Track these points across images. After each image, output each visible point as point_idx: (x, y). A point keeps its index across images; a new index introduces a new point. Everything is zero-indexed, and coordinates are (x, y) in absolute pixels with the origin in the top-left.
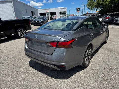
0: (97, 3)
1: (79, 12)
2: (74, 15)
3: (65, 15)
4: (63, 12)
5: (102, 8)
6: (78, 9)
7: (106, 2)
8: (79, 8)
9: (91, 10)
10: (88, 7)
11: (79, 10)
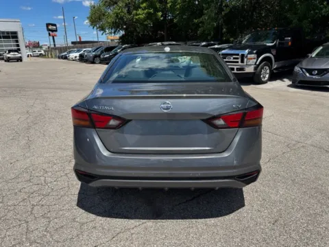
0: (117, 16)
1: (55, 36)
2: (38, 43)
3: (17, 41)
4: (8, 33)
5: (126, 30)
6: (50, 27)
7: (137, 15)
8: (55, 25)
9: (102, 32)
10: (91, 25)
11: (56, 31)
